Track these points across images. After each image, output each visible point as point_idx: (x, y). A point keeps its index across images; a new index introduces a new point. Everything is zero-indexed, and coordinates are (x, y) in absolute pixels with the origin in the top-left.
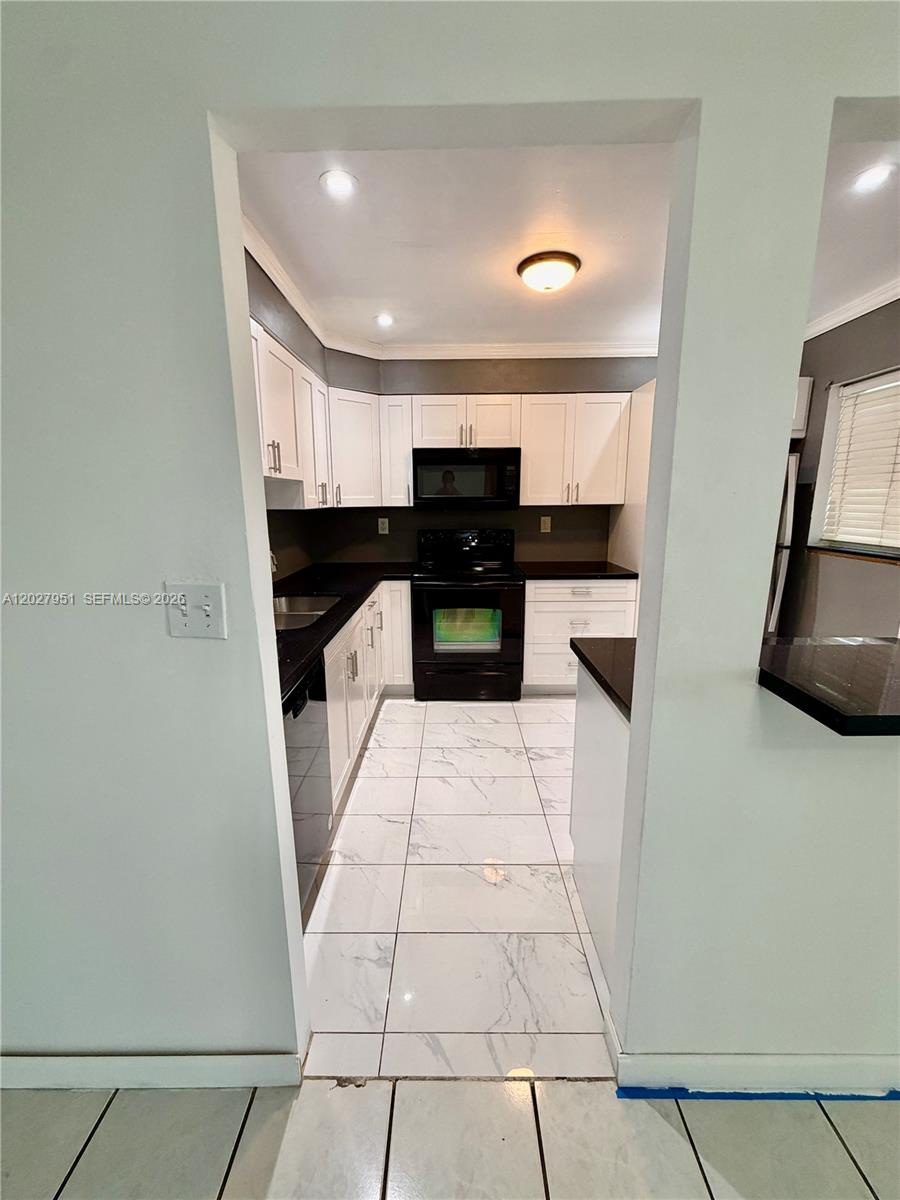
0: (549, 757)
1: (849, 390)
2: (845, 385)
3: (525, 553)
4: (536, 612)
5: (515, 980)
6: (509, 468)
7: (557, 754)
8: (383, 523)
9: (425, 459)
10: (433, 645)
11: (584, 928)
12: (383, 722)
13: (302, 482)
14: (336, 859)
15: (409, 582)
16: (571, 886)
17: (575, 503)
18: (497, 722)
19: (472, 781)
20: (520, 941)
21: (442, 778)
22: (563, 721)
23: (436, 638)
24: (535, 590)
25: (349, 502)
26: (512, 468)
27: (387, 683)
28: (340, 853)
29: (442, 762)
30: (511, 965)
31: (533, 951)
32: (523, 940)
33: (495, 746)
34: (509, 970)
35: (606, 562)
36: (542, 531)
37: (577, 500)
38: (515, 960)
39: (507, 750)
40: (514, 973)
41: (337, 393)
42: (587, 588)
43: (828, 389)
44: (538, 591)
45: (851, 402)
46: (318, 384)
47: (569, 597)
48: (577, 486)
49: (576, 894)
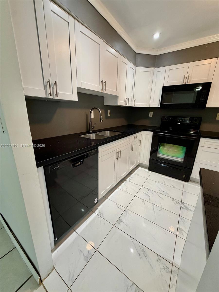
8: (151, 113)
9: (167, 90)
10: (157, 155)
12: (135, 174)
13: (118, 96)
14: (97, 212)
15: (152, 132)
18: (174, 187)
19: (153, 206)
21: (143, 200)
23: (159, 152)
25: (138, 105)
26: (205, 91)
27: (141, 163)
28: (99, 210)
29: (146, 194)
33: (169, 196)
36: (217, 119)
39: (173, 199)
41: (138, 68)
44: (205, 143)
46: (131, 65)
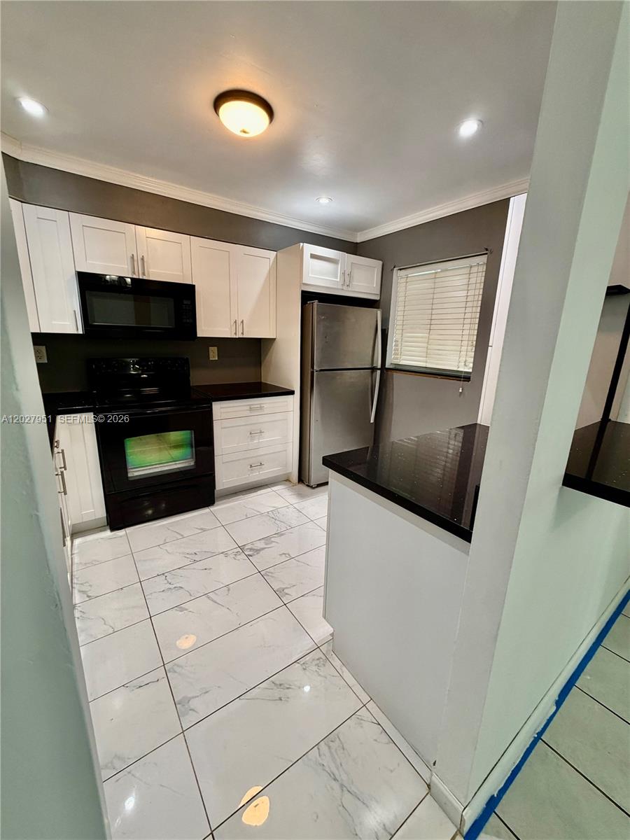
0: (263, 549)
1: (403, 273)
2: (400, 269)
3: (199, 377)
4: (222, 428)
5: (347, 795)
6: (185, 302)
7: (266, 544)
8: (39, 352)
10: (127, 474)
11: (365, 698)
15: (92, 414)
16: (337, 663)
17: (241, 336)
18: (204, 530)
19: (209, 598)
20: (329, 747)
21: (179, 607)
22: (258, 513)
23: (129, 466)
24: (220, 410)
26: (189, 302)
27: (74, 522)
29: (169, 589)
30: (335, 779)
31: (344, 749)
32: (331, 744)
33: (213, 555)
34: (336, 785)
35: (261, 382)
36: (211, 359)
37: (243, 333)
38: (336, 772)
39: (225, 554)
40: (342, 786)
42: (260, 404)
43: (392, 270)
44: (223, 410)
45: (404, 280)
47: (248, 413)
48: (242, 322)
49: (344, 669)
